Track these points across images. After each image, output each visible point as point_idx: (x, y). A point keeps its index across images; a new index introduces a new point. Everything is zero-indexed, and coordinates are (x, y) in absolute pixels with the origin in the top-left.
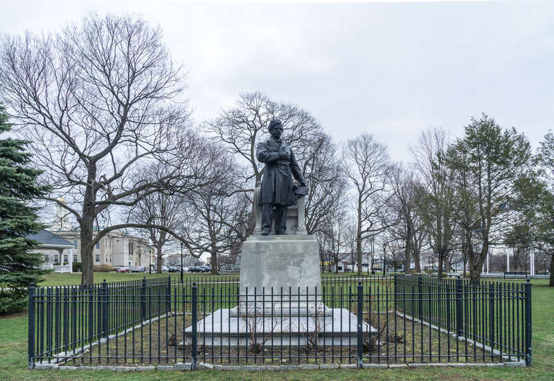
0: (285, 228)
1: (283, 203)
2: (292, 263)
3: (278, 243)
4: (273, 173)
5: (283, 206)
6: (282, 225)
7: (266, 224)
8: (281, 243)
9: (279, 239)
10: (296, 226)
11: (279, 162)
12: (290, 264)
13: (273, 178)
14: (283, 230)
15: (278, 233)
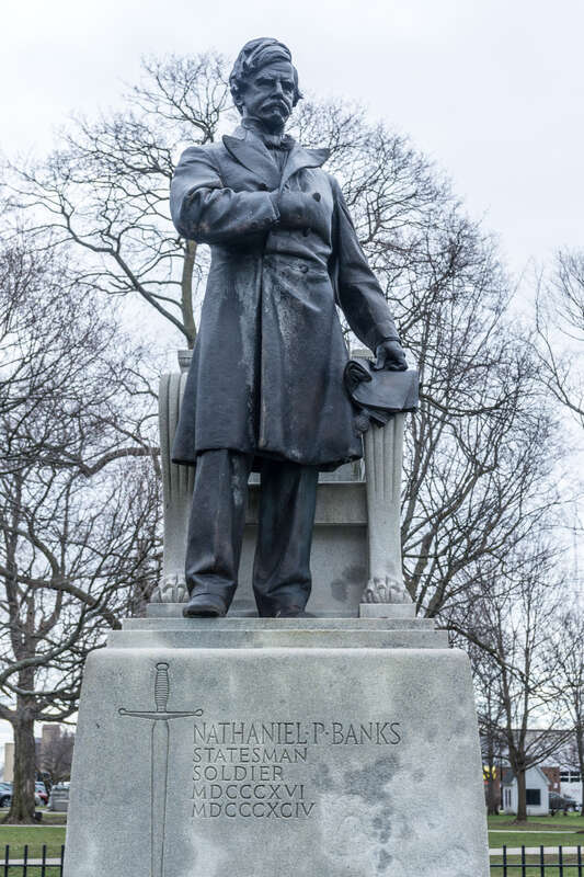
0: (305, 584)
1: (295, 453)
2: (337, 775)
3: (269, 663)
4: (247, 295)
5: (294, 466)
6: (290, 566)
7: (207, 560)
8: (285, 661)
9: (273, 642)
10: (360, 573)
11: (280, 242)
12: (328, 785)
13: (246, 323)
14: (293, 592)
15: (268, 606)
